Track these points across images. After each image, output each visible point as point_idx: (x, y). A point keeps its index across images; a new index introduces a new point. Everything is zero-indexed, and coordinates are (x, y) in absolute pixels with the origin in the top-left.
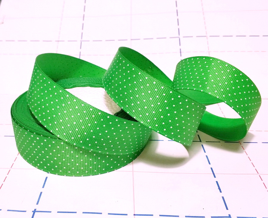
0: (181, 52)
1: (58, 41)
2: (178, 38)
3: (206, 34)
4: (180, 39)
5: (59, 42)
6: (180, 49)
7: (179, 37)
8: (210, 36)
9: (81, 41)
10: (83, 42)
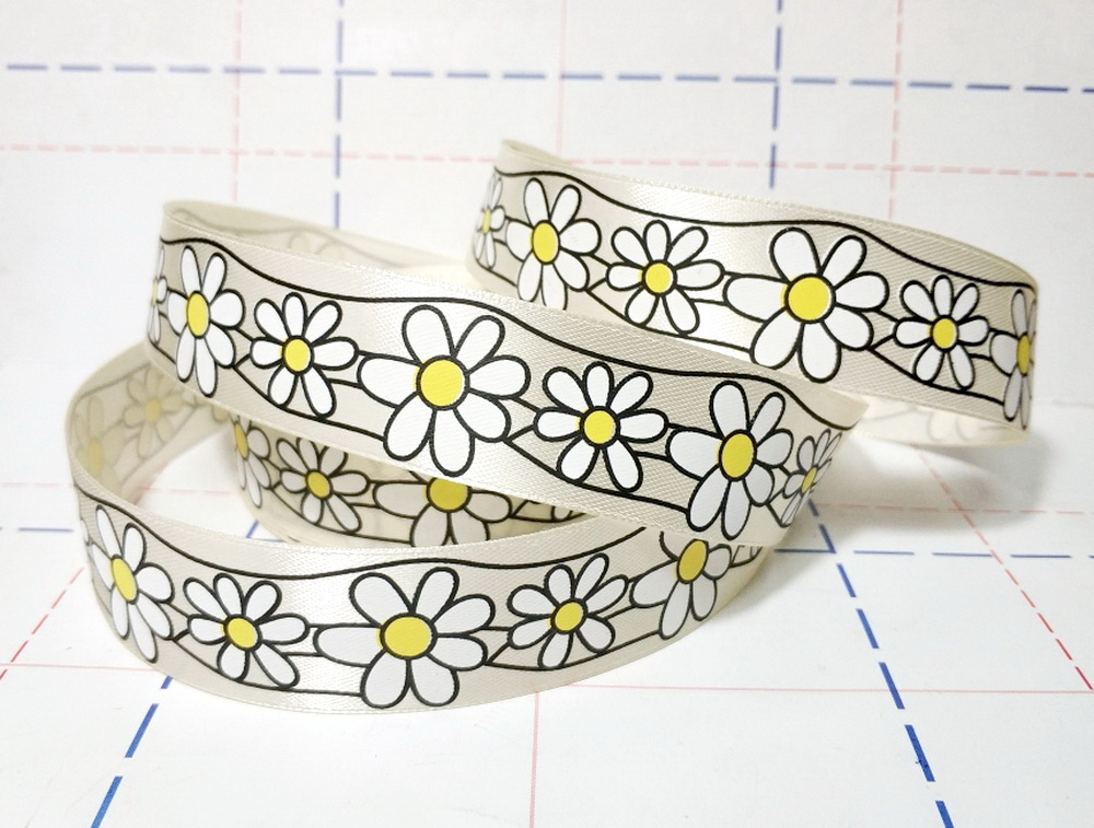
0: (773, 165)
1: (237, 71)
2: (770, 87)
3: (898, 69)
4: (777, 91)
5: (244, 77)
6: (774, 149)
7: (774, 80)
8: (914, 84)
9: (338, 73)
10: (346, 80)
